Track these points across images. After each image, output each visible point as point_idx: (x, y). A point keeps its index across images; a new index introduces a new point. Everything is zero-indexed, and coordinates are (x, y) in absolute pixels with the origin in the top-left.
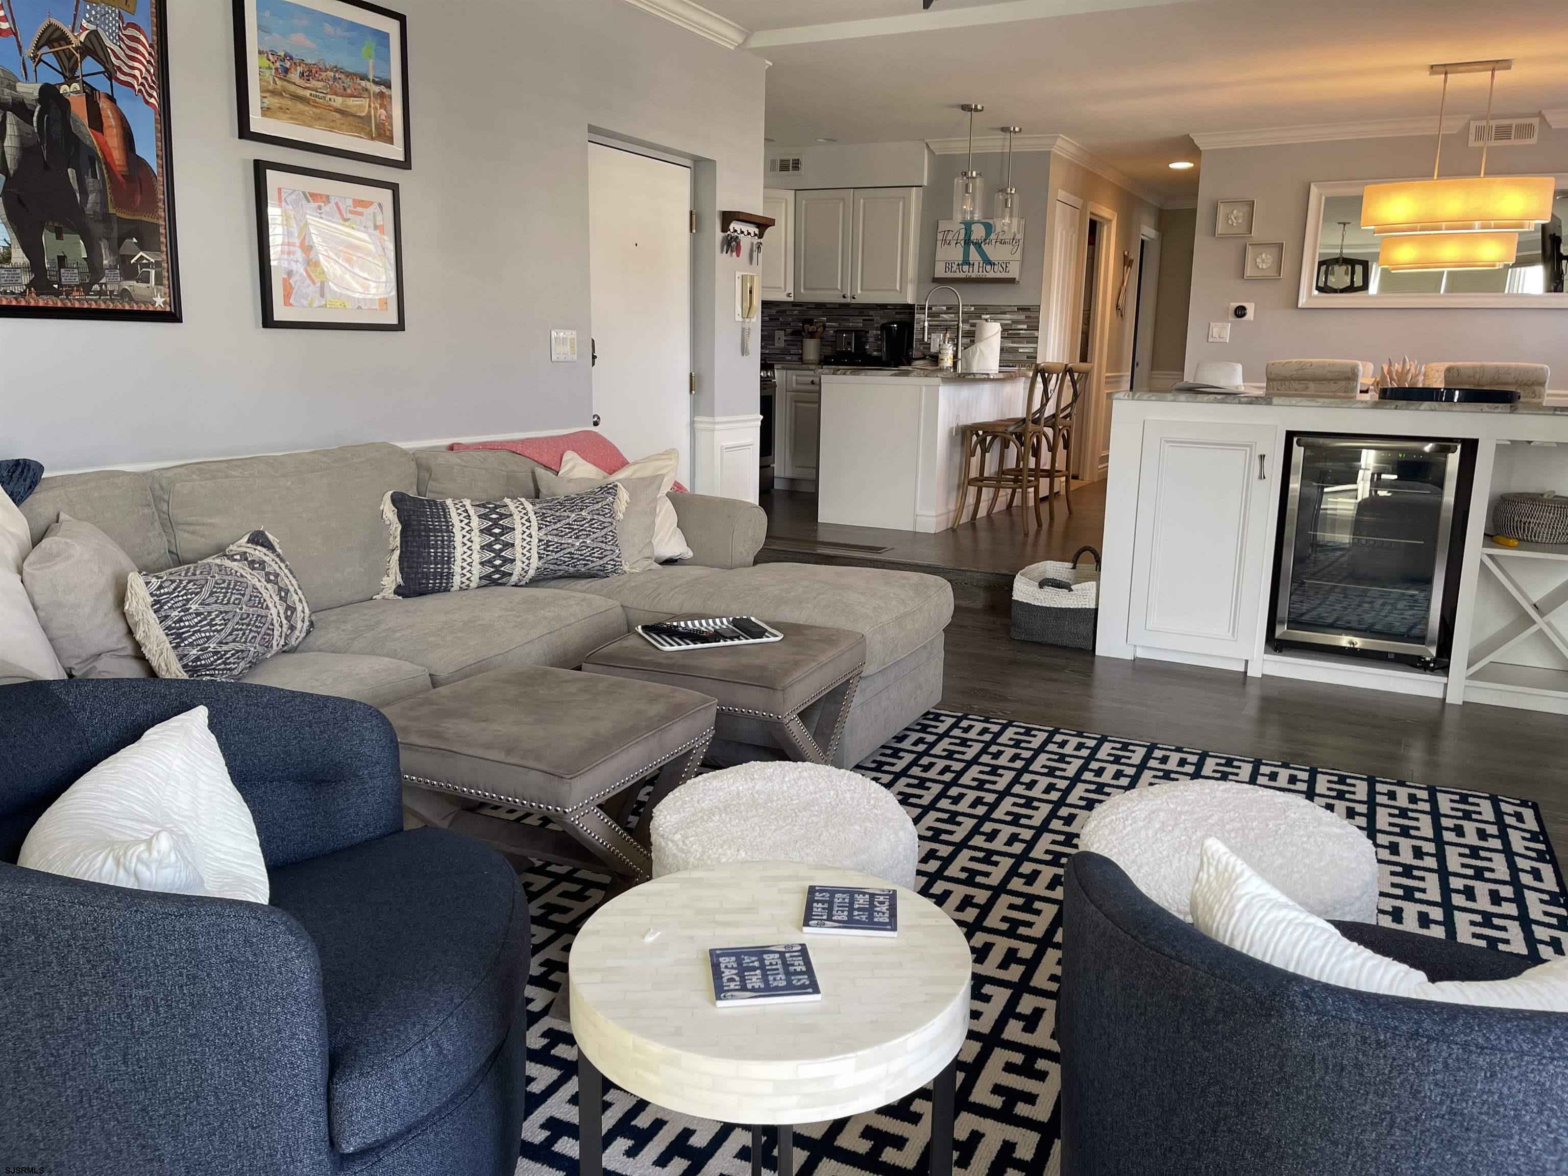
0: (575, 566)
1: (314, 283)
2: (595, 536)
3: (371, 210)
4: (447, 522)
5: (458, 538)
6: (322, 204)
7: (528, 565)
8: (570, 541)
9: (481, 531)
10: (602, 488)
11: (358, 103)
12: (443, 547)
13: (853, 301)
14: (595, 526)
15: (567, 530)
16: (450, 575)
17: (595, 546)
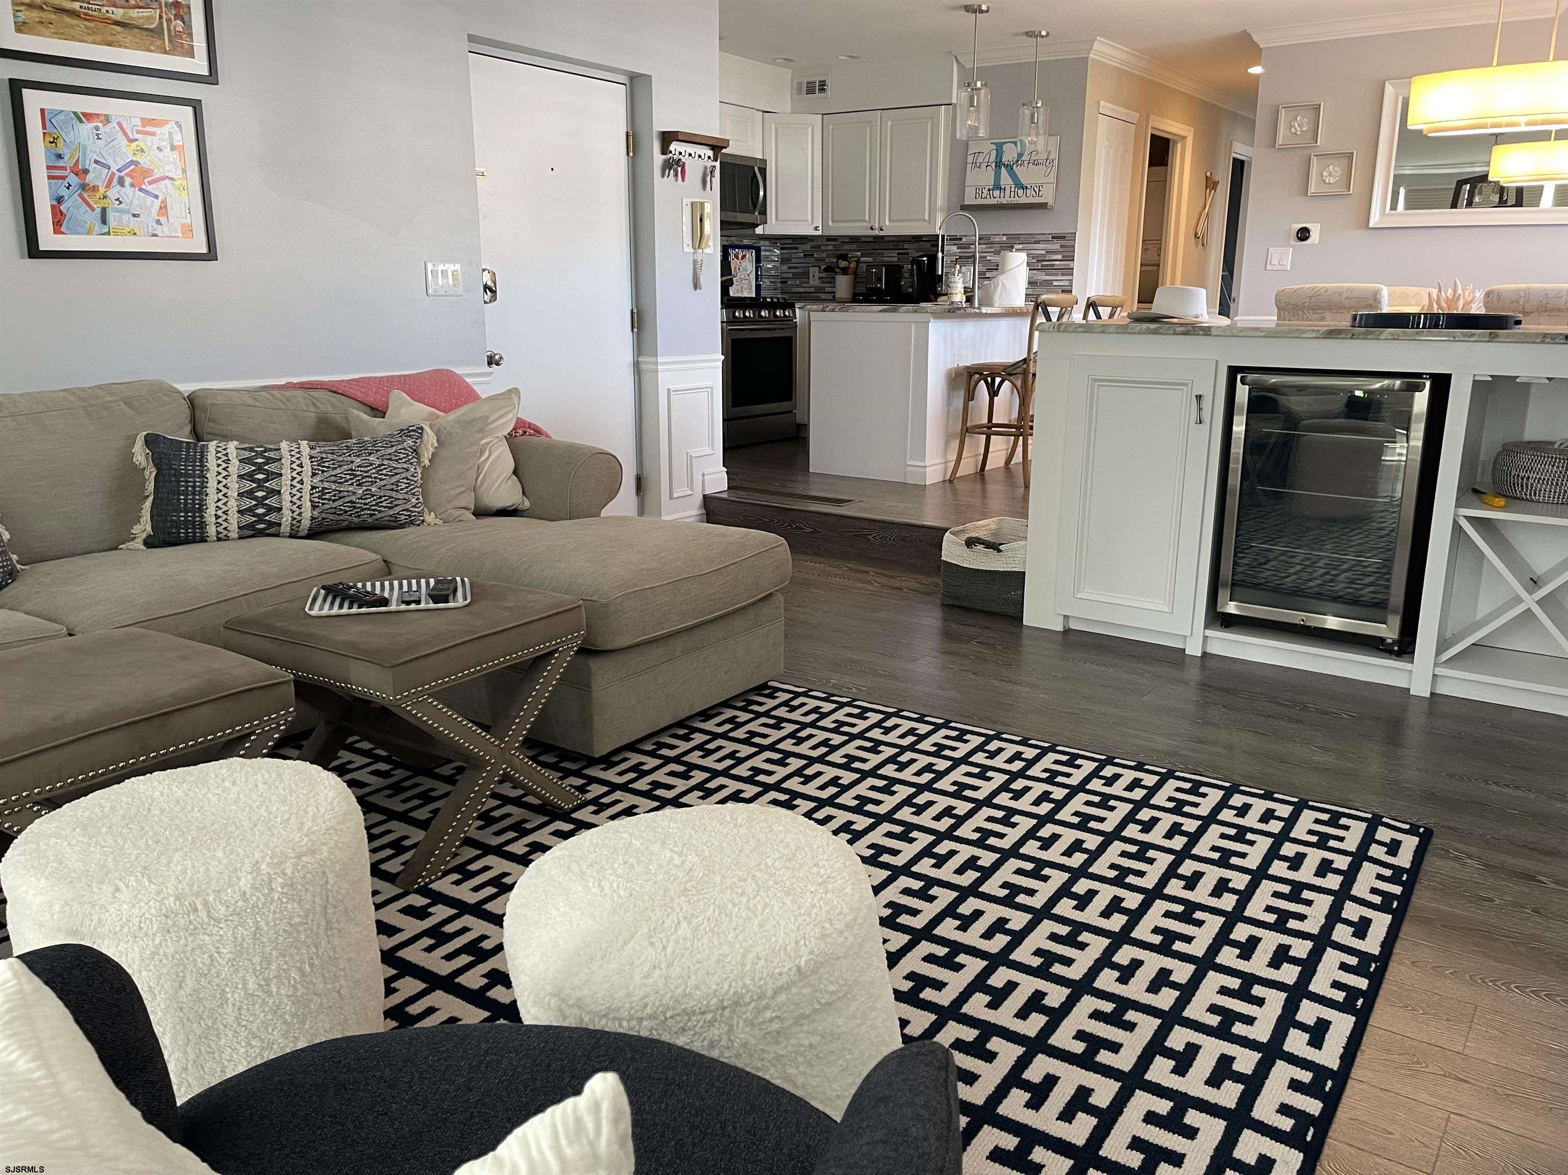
0: (359, 516)
1: (93, 209)
2: (382, 483)
3: (166, 129)
4: (202, 466)
5: (212, 485)
6: (100, 125)
7: (300, 514)
8: (351, 489)
9: (241, 477)
10: (402, 430)
11: (145, 14)
12: (194, 494)
13: (882, 233)
14: (384, 472)
15: (348, 477)
16: (203, 525)
17: (382, 494)
